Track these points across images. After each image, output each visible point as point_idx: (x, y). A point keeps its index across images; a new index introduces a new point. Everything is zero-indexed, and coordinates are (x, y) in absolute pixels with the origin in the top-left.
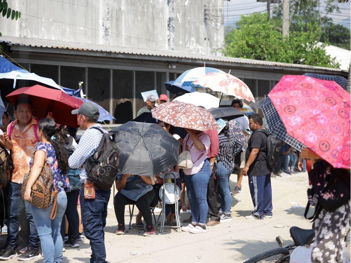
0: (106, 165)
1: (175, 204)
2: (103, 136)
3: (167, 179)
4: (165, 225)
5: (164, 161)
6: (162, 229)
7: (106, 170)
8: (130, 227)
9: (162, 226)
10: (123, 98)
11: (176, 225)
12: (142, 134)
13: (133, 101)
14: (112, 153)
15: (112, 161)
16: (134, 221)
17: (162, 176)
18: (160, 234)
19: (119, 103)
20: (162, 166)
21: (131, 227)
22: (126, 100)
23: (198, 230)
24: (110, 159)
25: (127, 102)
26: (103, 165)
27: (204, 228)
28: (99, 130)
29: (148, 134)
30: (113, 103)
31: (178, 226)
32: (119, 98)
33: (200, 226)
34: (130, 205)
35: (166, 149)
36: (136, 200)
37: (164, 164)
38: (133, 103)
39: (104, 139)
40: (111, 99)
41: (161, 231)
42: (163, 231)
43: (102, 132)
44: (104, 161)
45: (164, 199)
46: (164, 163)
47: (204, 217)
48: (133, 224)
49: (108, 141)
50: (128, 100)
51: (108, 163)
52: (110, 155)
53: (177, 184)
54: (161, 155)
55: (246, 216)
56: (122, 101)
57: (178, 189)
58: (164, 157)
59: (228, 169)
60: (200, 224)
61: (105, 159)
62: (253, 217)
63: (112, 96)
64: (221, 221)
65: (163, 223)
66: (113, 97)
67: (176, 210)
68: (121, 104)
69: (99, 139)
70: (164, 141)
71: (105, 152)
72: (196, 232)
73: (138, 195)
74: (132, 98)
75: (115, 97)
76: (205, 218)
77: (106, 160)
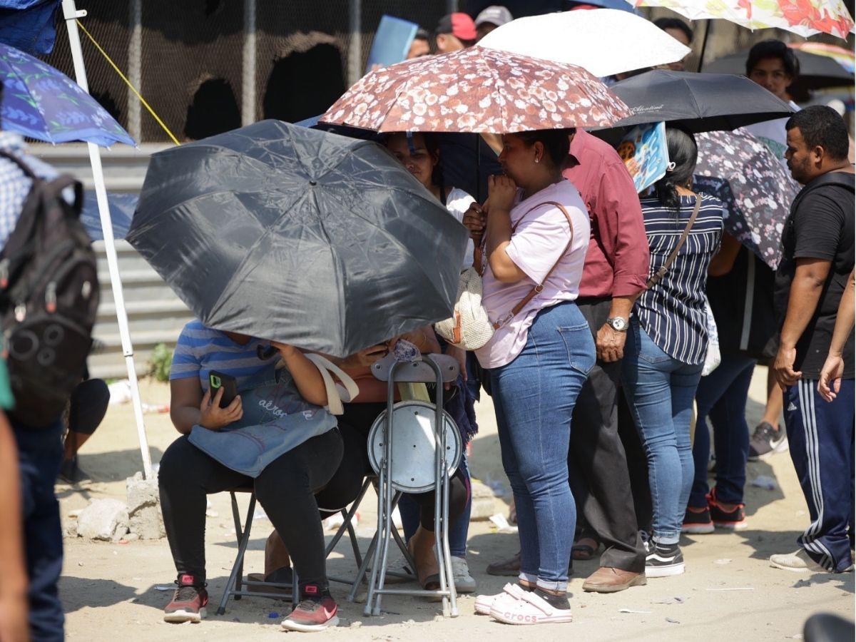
0: (41, 316)
1: (433, 493)
2: (32, 189)
3: (406, 383)
4: (386, 583)
5: (396, 297)
6: (374, 599)
7: (41, 337)
8: (238, 588)
9: (376, 587)
10: (305, 32)
11: (438, 586)
12: (312, 174)
13: (348, 43)
14: (68, 266)
15: (69, 299)
16: (256, 563)
17: (381, 369)
18: (358, 623)
19: (285, 52)
20: (384, 315)
21: (244, 587)
22: (318, 38)
23: (528, 611)
24: (60, 292)
25: (320, 46)
26: (28, 315)
27: (559, 601)
28: (13, 159)
29: (340, 178)
30: (258, 50)
31: (443, 591)
32: (286, 32)
33: (542, 592)
34: (237, 494)
35: (409, 247)
36: (254, 472)
37: (392, 308)
38: (347, 52)
39: (34, 204)
40: (248, 32)
41: (368, 609)
42: (377, 610)
43: (28, 173)
44: (36, 299)
45: (386, 470)
46: (394, 303)
47: (553, 555)
48: (251, 577)
49: (54, 213)
50: (327, 39)
51: (51, 306)
52: (61, 274)
53: (447, 407)
54: (385, 271)
55: (774, 557)
56: (301, 41)
57: (448, 428)
58: (396, 279)
59: (662, 341)
60: (541, 583)
61: (38, 290)
62: (801, 561)
63: (252, 18)
64: (649, 571)
65: (379, 572)
66: (259, 26)
67: (438, 519)
68: (295, 54)
69: (10, 202)
70: (403, 213)
71: (41, 262)
72: (520, 617)
73: (264, 449)
74: (346, 30)
75: (271, 25)
76: (563, 556)
77: (42, 296)
